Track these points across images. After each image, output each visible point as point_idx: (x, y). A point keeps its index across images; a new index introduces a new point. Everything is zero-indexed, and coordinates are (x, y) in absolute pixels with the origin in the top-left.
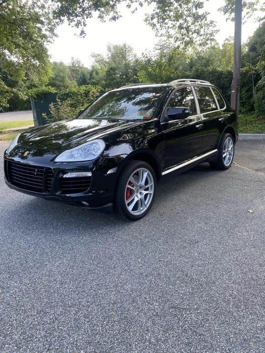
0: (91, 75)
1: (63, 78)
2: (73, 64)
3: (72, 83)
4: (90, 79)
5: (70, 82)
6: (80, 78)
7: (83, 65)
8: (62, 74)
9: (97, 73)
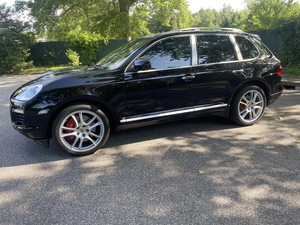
0: (233, 19)
1: (209, 23)
2: (224, 10)
5: (214, 26)
6: (223, 23)
7: (233, 10)
8: (208, 20)
9: (239, 18)
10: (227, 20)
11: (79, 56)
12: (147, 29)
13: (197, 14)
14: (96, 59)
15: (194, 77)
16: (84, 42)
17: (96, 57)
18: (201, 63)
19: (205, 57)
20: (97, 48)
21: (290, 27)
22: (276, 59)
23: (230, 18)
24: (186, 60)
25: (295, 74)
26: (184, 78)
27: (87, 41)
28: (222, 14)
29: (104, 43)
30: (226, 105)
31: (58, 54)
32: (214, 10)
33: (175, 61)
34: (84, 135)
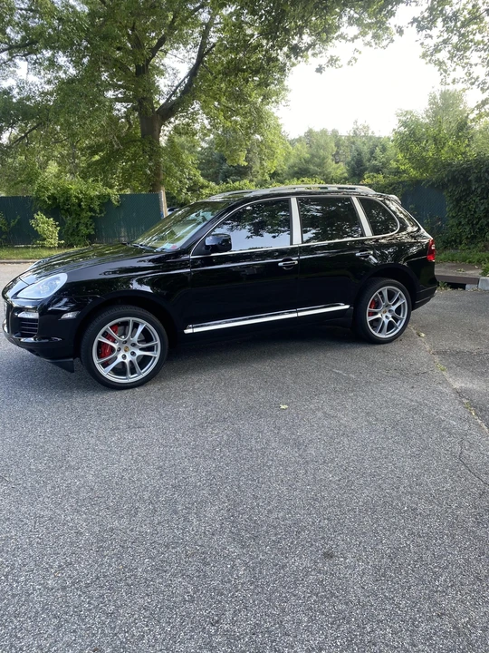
0: (372, 152)
1: (324, 159)
2: (355, 132)
3: (338, 168)
4: (369, 160)
5: (334, 165)
6: (353, 159)
7: (373, 132)
8: (322, 152)
9: (384, 149)
10: (359, 154)
11: (59, 228)
12: (198, 173)
13: (299, 140)
14: (93, 233)
15: (296, 262)
16: (68, 199)
17: (94, 229)
18: (308, 241)
19: (312, 232)
20: (95, 212)
21: (462, 177)
22: (426, 234)
23: (365, 149)
24: (274, 237)
25: (470, 262)
26: (280, 264)
27: (75, 196)
28: (352, 140)
29: (110, 200)
30: (347, 307)
31: (12, 224)
32: (335, 133)
33: (256, 238)
34: (133, 354)
